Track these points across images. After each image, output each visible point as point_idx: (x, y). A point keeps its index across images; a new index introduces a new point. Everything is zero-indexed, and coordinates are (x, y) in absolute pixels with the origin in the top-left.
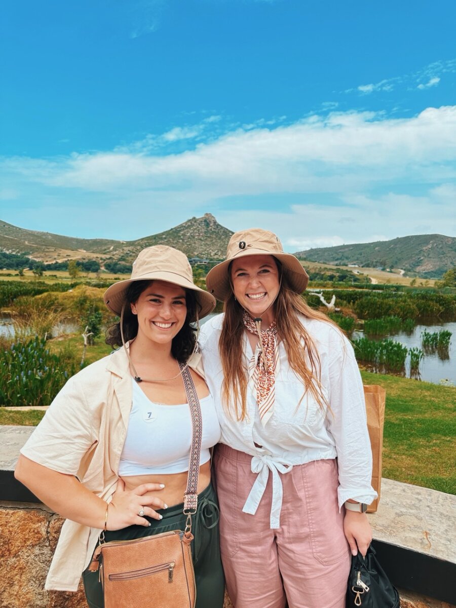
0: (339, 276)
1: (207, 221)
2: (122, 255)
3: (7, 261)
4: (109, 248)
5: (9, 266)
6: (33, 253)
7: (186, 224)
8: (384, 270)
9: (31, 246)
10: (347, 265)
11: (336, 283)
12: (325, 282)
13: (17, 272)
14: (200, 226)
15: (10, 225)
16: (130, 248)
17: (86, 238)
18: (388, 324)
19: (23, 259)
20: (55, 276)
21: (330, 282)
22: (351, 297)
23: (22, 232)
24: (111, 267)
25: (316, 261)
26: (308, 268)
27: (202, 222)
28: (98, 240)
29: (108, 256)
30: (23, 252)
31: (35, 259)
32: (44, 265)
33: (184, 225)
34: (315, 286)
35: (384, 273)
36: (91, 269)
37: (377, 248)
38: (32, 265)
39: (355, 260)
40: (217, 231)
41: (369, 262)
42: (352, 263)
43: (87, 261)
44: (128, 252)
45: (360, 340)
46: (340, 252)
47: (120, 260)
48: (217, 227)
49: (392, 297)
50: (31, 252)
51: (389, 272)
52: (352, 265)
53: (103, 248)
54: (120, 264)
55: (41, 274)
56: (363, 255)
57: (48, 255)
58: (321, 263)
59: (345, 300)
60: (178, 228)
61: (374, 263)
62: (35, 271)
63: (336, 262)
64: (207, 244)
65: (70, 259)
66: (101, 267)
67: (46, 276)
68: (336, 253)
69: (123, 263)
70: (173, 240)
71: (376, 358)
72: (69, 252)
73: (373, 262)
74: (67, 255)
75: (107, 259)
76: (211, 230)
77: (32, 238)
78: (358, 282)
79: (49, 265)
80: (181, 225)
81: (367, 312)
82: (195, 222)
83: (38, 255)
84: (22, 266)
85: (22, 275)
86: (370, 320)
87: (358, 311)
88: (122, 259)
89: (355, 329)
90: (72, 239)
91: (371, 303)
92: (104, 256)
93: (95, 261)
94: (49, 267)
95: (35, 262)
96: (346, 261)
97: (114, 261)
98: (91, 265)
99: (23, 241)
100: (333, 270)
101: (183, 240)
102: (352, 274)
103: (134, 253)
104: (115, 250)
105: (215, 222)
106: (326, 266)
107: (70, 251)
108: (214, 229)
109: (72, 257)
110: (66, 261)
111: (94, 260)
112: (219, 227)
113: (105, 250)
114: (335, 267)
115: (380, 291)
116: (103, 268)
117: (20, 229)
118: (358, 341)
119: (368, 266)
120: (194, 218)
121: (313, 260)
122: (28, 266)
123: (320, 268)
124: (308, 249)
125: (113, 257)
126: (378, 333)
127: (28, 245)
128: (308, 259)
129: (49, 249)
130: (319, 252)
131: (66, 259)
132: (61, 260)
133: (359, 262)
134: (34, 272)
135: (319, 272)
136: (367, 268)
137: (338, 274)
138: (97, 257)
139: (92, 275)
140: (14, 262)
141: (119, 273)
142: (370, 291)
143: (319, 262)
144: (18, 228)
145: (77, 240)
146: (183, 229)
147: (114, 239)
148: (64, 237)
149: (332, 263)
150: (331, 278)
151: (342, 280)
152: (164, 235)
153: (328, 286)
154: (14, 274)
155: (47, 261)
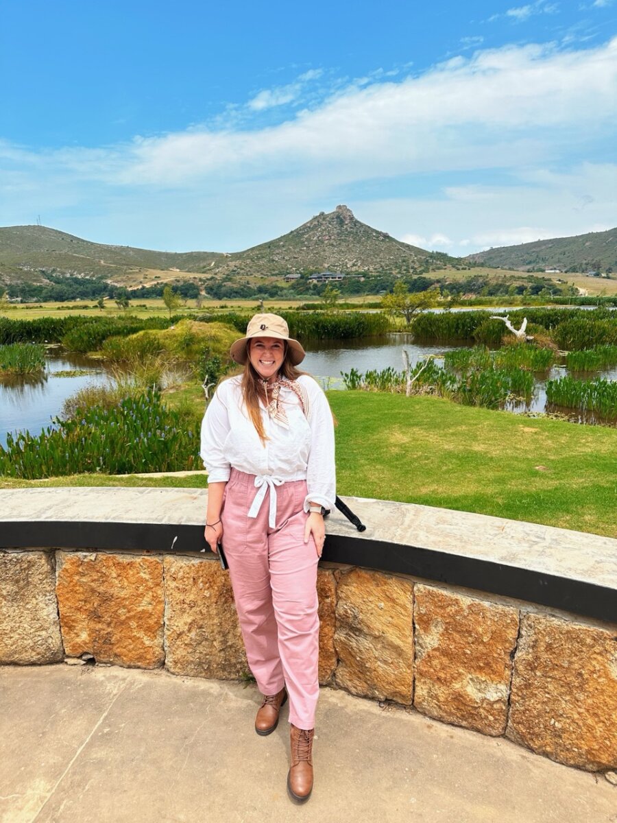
0: (532, 288)
1: (342, 218)
2: (227, 273)
3: (81, 288)
4: (210, 264)
5: (84, 295)
6: (112, 276)
7: (312, 224)
8: (597, 275)
9: (108, 267)
10: (543, 271)
11: (528, 297)
12: (512, 297)
13: (96, 303)
14: (330, 226)
15: (79, 239)
16: (237, 263)
17: (178, 252)
18: (600, 356)
19: (100, 285)
20: (144, 306)
21: (519, 297)
22: (549, 318)
23: (95, 248)
24: (214, 291)
25: (498, 267)
26: (487, 278)
27: (333, 218)
28: (194, 254)
29: (209, 276)
30: (99, 276)
31: (116, 284)
32: (128, 291)
33: (308, 225)
34: (497, 304)
35: (597, 279)
36: (188, 294)
37: (587, 244)
38: (113, 293)
39: (555, 263)
40: (355, 231)
41: (576, 264)
42: (551, 267)
43: (182, 283)
44: (235, 269)
45: (561, 380)
46: (534, 252)
47: (224, 280)
48: (355, 225)
49: (607, 317)
50: (109, 275)
51: (604, 277)
52: (551, 269)
53: (202, 265)
54: (225, 285)
55: (127, 304)
56: (567, 254)
57: (131, 278)
58: (506, 269)
59: (541, 324)
60: (300, 230)
61: (584, 266)
62: (118, 301)
63: (529, 267)
64: (341, 250)
65: (160, 282)
66: (201, 291)
67: (132, 306)
68: (528, 254)
69: (229, 284)
70: (294, 248)
71: (583, 403)
72: (158, 273)
73: (582, 264)
74: (156, 277)
75: (208, 279)
76: (346, 229)
77: (108, 255)
78: (560, 295)
79: (134, 292)
80: (305, 225)
81: (572, 340)
82: (324, 219)
83: (119, 279)
84: (99, 294)
85: (103, 307)
86: (576, 351)
87: (559, 338)
88: (228, 279)
89: (555, 365)
90: (160, 254)
91: (579, 327)
92: (203, 276)
93: (193, 284)
94: (135, 295)
95: (117, 288)
96: (542, 265)
97: (217, 282)
98: (187, 289)
99: (97, 260)
100: (523, 278)
101: (308, 247)
102: (551, 283)
103: (243, 269)
104: (217, 266)
105: (352, 218)
106: (512, 273)
107: (159, 271)
108: (351, 228)
109: (164, 279)
110: (155, 285)
111: (191, 282)
112: (358, 225)
113: (205, 267)
114: (526, 275)
115: (591, 308)
116: (203, 293)
117: (92, 244)
118: (559, 381)
119: (574, 270)
120: (322, 214)
121: (494, 266)
122: (107, 293)
123: (505, 276)
124: (487, 249)
125: (216, 276)
126: (586, 369)
127: (104, 266)
128: (487, 264)
129: (131, 269)
130: (503, 254)
131: (156, 283)
132: (148, 284)
133: (561, 264)
134: (116, 302)
135: (502, 283)
136: (573, 274)
137: (530, 284)
138: (195, 278)
139: (191, 303)
140: (89, 290)
141: (225, 298)
142: (577, 307)
143: (502, 269)
144: (89, 242)
145: (167, 255)
146: (308, 232)
147: (215, 251)
148: (150, 251)
149: (521, 269)
150: (521, 290)
151: (537, 293)
152: (281, 241)
153: (516, 303)
154: (91, 306)
155: (131, 286)
